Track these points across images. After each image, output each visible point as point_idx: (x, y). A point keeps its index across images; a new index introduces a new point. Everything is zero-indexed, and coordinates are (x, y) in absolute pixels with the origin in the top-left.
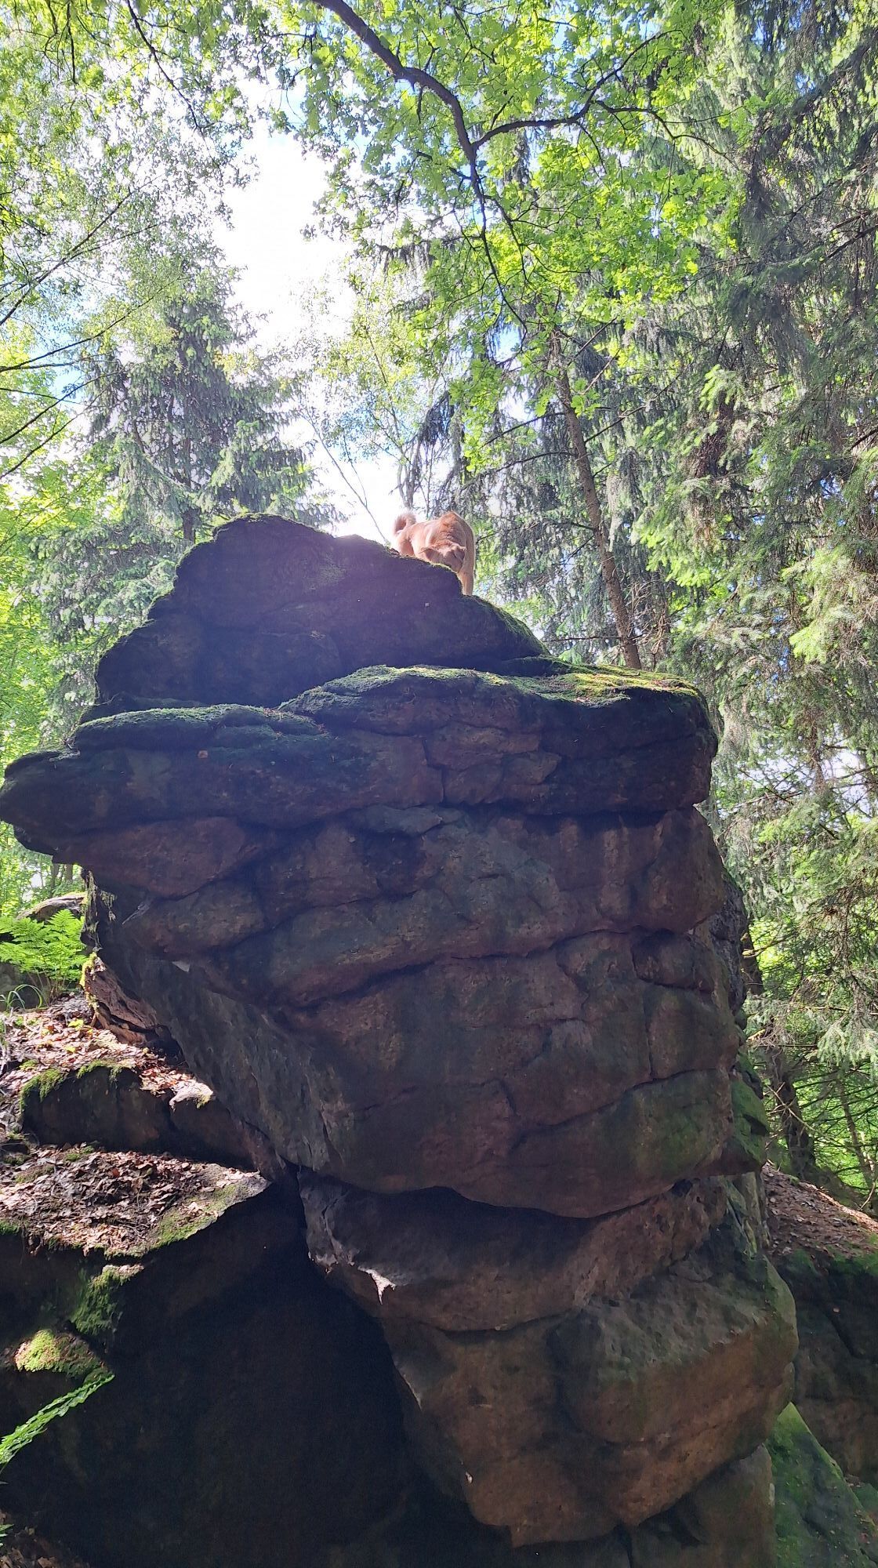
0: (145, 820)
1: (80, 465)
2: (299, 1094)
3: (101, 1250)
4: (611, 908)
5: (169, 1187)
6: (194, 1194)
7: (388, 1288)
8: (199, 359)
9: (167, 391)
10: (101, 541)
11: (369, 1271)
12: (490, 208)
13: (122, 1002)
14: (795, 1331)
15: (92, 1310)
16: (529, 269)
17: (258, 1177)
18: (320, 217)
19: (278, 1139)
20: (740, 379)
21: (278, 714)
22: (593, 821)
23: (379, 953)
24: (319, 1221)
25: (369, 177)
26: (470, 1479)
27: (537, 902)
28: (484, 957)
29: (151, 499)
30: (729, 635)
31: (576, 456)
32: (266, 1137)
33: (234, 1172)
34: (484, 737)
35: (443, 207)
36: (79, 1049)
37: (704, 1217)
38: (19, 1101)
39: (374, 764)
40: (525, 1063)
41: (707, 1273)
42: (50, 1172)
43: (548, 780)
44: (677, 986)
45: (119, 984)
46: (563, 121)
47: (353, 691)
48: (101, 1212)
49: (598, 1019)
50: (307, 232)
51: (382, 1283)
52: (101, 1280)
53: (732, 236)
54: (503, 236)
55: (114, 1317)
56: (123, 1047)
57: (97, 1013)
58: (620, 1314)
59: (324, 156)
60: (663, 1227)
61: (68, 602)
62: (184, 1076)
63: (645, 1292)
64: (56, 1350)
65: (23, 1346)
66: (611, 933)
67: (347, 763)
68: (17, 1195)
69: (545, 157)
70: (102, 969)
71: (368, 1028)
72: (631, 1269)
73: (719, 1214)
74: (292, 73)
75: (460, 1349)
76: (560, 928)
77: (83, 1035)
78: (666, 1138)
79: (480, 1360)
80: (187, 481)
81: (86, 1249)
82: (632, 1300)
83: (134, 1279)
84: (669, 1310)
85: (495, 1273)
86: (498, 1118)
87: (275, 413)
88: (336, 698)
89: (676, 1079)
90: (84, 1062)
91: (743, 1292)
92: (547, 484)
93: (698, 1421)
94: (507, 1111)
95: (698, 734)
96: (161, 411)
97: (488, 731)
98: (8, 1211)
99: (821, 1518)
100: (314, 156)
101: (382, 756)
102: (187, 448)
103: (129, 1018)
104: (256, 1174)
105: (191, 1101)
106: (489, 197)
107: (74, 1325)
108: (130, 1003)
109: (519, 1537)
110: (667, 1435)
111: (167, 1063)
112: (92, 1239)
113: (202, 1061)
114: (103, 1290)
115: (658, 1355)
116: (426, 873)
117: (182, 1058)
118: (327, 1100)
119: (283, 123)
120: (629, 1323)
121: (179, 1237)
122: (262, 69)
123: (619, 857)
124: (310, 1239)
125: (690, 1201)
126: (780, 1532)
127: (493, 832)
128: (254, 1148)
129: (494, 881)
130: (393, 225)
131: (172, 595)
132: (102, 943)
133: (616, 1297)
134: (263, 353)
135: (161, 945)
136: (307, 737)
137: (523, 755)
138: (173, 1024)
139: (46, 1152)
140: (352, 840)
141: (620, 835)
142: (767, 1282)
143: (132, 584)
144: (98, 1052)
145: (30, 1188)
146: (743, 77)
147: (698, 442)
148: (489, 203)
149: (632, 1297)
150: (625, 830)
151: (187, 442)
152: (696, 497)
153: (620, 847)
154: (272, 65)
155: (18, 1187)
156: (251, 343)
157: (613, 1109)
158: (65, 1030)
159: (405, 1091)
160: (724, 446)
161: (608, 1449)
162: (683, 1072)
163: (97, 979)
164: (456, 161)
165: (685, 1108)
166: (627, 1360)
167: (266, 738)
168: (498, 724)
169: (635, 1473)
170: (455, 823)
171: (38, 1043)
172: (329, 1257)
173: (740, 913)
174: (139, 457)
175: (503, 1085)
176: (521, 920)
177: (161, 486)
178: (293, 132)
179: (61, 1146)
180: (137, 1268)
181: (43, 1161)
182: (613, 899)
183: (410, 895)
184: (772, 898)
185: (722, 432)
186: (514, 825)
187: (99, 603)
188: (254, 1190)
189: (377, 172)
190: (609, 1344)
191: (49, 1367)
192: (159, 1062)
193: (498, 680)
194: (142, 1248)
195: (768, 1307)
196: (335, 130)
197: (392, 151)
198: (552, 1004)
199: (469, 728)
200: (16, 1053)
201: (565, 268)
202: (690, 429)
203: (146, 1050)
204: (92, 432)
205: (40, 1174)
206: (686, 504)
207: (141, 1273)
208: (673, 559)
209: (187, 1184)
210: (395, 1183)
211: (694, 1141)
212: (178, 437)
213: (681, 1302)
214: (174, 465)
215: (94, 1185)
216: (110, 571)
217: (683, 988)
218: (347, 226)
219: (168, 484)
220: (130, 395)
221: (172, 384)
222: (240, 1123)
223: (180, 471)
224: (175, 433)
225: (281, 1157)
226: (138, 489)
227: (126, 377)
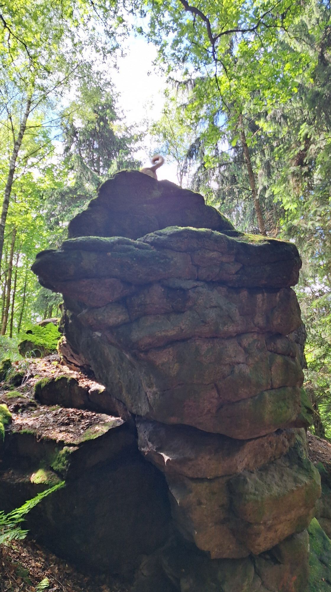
0: (87, 277)
1: (60, 165)
2: (138, 387)
3: (63, 441)
4: (258, 323)
5: (88, 421)
6: (97, 424)
7: (168, 460)
8: (105, 126)
9: (92, 138)
10: (67, 193)
11: (162, 454)
12: (219, 65)
13: (72, 356)
14: (321, 488)
15: (59, 463)
16: (232, 89)
17: (121, 419)
18: (154, 66)
19: (129, 405)
20: (314, 128)
21: (137, 242)
22: (253, 290)
23: (171, 333)
24: (143, 434)
25: (173, 52)
26: (196, 533)
27: (231, 318)
28: (210, 338)
29: (86, 178)
30: (306, 224)
31: (247, 163)
32: (124, 404)
33: (112, 417)
34: (214, 254)
35: (200, 64)
36: (56, 372)
37: (287, 443)
38: (34, 388)
39: (172, 262)
40: (224, 377)
41: (288, 464)
42: (45, 414)
43: (237, 273)
44: (282, 354)
45: (71, 348)
46: (249, 30)
47: (165, 235)
48: (63, 428)
49: (252, 364)
50: (148, 73)
51: (166, 458)
52: (63, 452)
53: (312, 77)
54: (223, 76)
55: (67, 465)
56: (72, 372)
57: (62, 360)
58: (255, 476)
59: (156, 44)
60: (272, 446)
61: (53, 216)
62: (94, 382)
63: (264, 469)
64: (45, 476)
65: (33, 475)
66: (258, 333)
67: (162, 261)
68: (33, 421)
69: (241, 45)
70: (65, 342)
71: (166, 360)
72: (259, 460)
73: (293, 443)
74: (145, 11)
75: (194, 485)
76: (240, 328)
77: (57, 367)
78: (276, 410)
79: (202, 488)
80: (98, 172)
81: (58, 441)
82: (259, 472)
83: (75, 452)
84: (273, 477)
85: (208, 457)
86: (213, 397)
87: (132, 148)
88: (158, 237)
89: (280, 389)
90: (57, 375)
91: (301, 472)
92: (234, 176)
93: (283, 518)
94: (217, 395)
95: (295, 259)
96: (90, 145)
97: (215, 253)
98: (29, 426)
99: (326, 560)
100: (152, 44)
101: (175, 259)
102: (98, 160)
103: (74, 361)
104: (120, 418)
105: (97, 391)
106: (219, 60)
107: (52, 468)
108: (75, 355)
109: (213, 555)
110: (271, 522)
111: (88, 378)
112: (60, 437)
113: (101, 376)
114: (63, 455)
115: (269, 492)
116: (190, 304)
117: (94, 375)
118: (149, 387)
119: (141, 31)
120: (257, 479)
121: (92, 438)
122: (134, 10)
123: (263, 304)
124: (139, 442)
125: (282, 437)
126: (311, 564)
127: (215, 292)
128: (119, 408)
129: (215, 309)
130: (181, 71)
131: (97, 199)
132: (66, 332)
133: (253, 470)
134: (128, 125)
135: (91, 324)
136: (147, 251)
137: (228, 263)
138: (92, 363)
139: (43, 407)
140: (163, 290)
141: (263, 296)
142: (311, 470)
143: (78, 209)
144: (62, 373)
145: (37, 419)
146: (318, 17)
147: (296, 153)
148: (218, 62)
149: (259, 470)
150: (265, 294)
151: (99, 157)
152: (294, 174)
153: (263, 300)
154: (138, 8)
155: (33, 418)
156: (124, 121)
157: (257, 397)
158: (51, 365)
159: (179, 385)
160: (306, 155)
161: (249, 525)
162: (283, 386)
163: (63, 347)
164: (207, 46)
165: (284, 400)
166: (257, 492)
167: (132, 250)
168: (219, 250)
169: (258, 534)
170: (201, 286)
171: (41, 369)
172: (147, 448)
173: (304, 334)
174: (82, 162)
175: (216, 386)
176: (225, 324)
177: (89, 173)
178: (145, 35)
179: (49, 405)
180: (76, 448)
181: (42, 410)
182: (260, 320)
183: (183, 312)
184: (313, 334)
185: (306, 149)
186: (224, 289)
187: (65, 216)
188: (118, 424)
189: (176, 50)
190: (250, 486)
191: (43, 482)
192: (85, 377)
193: (220, 233)
194: (78, 441)
195: (311, 478)
196: (160, 34)
197: (181, 42)
198: (235, 357)
199: (208, 251)
200: (33, 372)
201: (246, 89)
202: (293, 148)
203: (80, 373)
204: (64, 153)
205: (41, 414)
206: (290, 177)
207: (77, 450)
208: (284, 198)
209: (95, 421)
210: (173, 420)
211: (286, 412)
212: (96, 156)
213: (278, 473)
214: (94, 166)
215: (61, 419)
216: (70, 204)
217: (284, 355)
218: (164, 71)
219: (91, 173)
220: (78, 139)
221: (94, 135)
222: (114, 399)
223: (96, 168)
224: (95, 154)
225: (130, 412)
226: (81, 174)
227: (77, 132)
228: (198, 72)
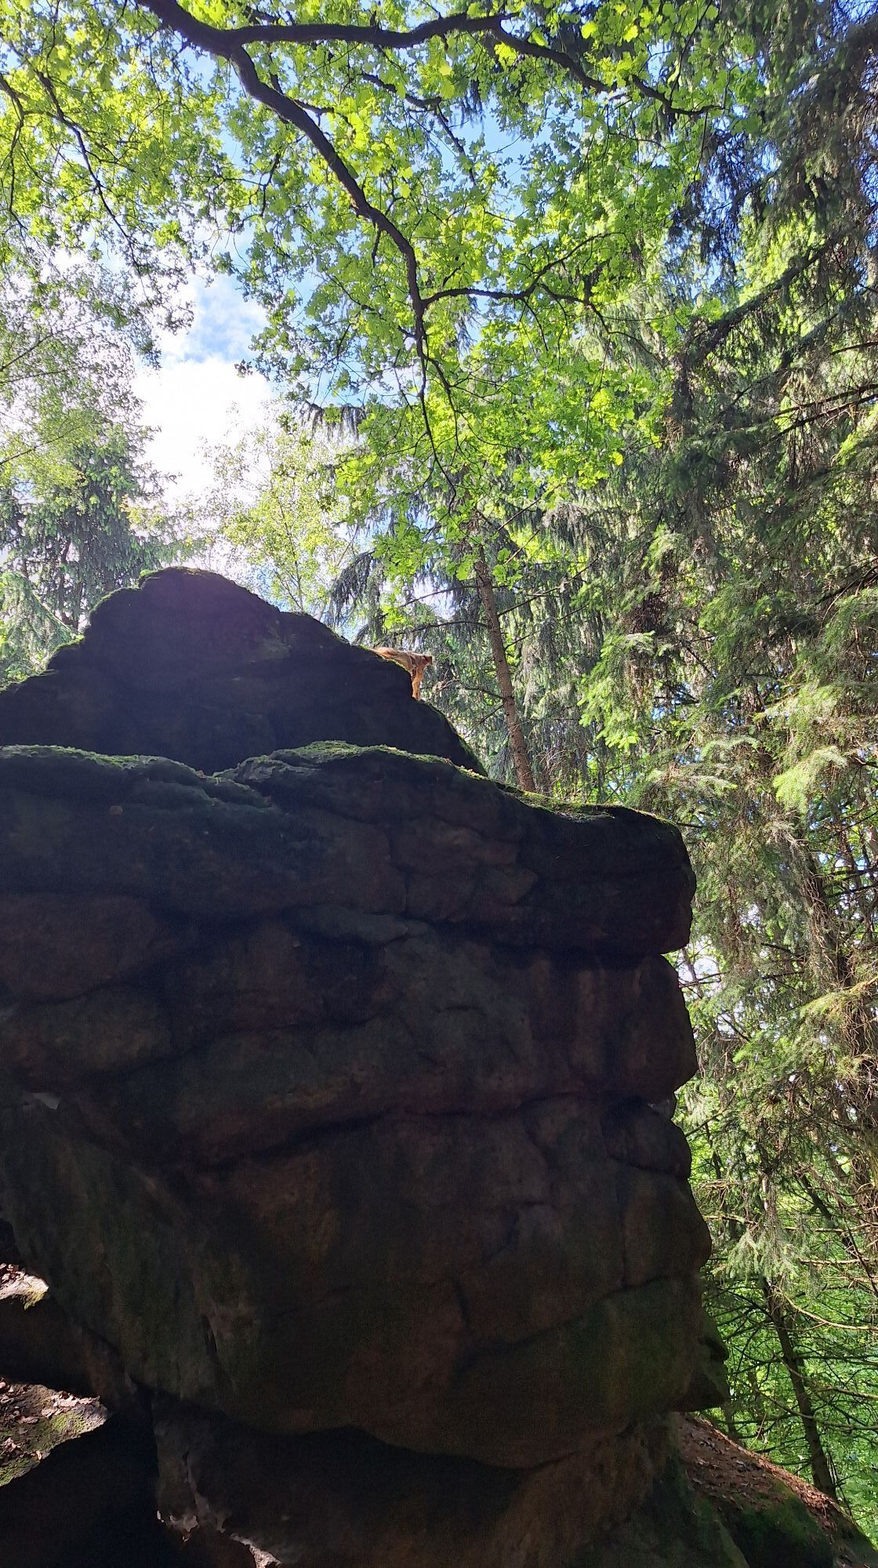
0: (28, 888)
2: (173, 1292)
4: (584, 1066)
7: (271, 1566)
8: (102, 508)
9: (64, 535)
11: (246, 1543)
16: (461, 438)
17: (98, 1405)
18: (258, 353)
19: (133, 1353)
20: (687, 541)
21: (216, 778)
22: (568, 958)
23: (320, 1097)
24: (180, 1466)
25: (312, 322)
27: (510, 1047)
28: (445, 1114)
29: (35, 635)
31: (490, 627)
32: (115, 1350)
33: (66, 1397)
35: (382, 364)
37: (648, 1464)
39: (331, 851)
40: (485, 1256)
43: (522, 901)
44: (653, 1170)
46: (510, 296)
47: (308, 762)
49: (568, 1205)
51: (261, 1560)
54: (440, 400)
59: (265, 302)
60: (605, 1480)
66: (581, 1098)
71: (293, 1200)
72: (567, 1535)
73: (662, 1461)
74: (241, 218)
76: (532, 1082)
80: (75, 624)
86: (446, 1331)
88: (288, 767)
89: (650, 1287)
92: (447, 663)
94: (459, 1323)
96: (56, 553)
100: (255, 300)
101: (341, 843)
102: (77, 593)
104: (95, 1402)
105: (18, 1299)
106: (431, 361)
113: (39, 1246)
116: (384, 996)
118: (222, 1300)
119: (226, 264)
123: (596, 1004)
124: (163, 1492)
125: (635, 1445)
127: (461, 956)
128: (94, 1363)
129: (464, 1014)
130: (331, 375)
131: (80, 644)
134: (167, 512)
135: (26, 1064)
136: (249, 808)
137: (500, 868)
140: (296, 944)
141: (597, 977)
147: (640, 599)
148: (430, 366)
150: (602, 971)
151: (80, 586)
152: (635, 653)
153: (596, 991)
154: (223, 207)
156: (156, 501)
157: (582, 1323)
162: (657, 1278)
167: (200, 801)
168: (475, 824)
170: (421, 937)
172: (190, 1519)
174: (27, 593)
175: (458, 1286)
176: (492, 1068)
177: (47, 623)
178: (239, 275)
182: (587, 1054)
183: (363, 1023)
186: (483, 951)
189: (319, 319)
196: (279, 279)
197: (335, 301)
198: (520, 1181)
199: (443, 824)
201: (496, 442)
210: (301, 1419)
211: (668, 1369)
212: (70, 581)
214: (61, 607)
218: (284, 368)
219: (54, 623)
220: (24, 535)
221: (71, 528)
222: (80, 1331)
223: (68, 615)
224: (67, 577)
225: (134, 1379)
226: (22, 624)
227: (21, 516)
228: (375, 384)
